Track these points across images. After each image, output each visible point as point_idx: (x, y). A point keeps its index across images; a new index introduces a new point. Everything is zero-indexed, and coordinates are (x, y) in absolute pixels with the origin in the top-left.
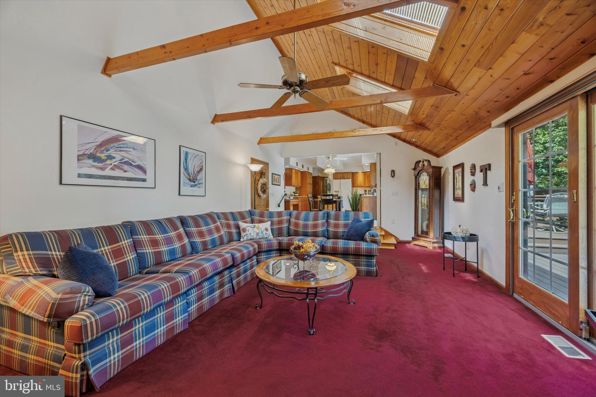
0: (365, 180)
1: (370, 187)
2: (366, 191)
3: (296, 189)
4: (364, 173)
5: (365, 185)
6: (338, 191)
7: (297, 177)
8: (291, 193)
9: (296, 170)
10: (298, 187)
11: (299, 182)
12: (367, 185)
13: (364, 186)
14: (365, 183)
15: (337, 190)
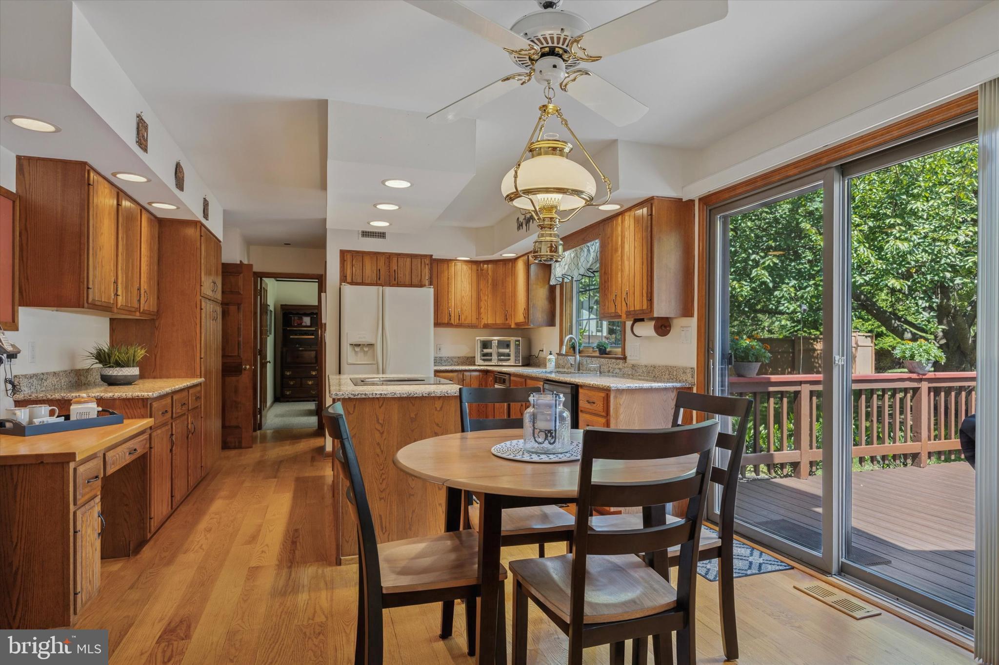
0: (479, 299)
1: (504, 328)
2: (486, 345)
3: (112, 330)
4: (474, 267)
5: (479, 318)
6: (371, 345)
7: (131, 250)
8: (73, 357)
9: (120, 193)
10: (137, 316)
11: (144, 286)
12: (488, 319)
13: (474, 321)
14: (479, 308)
15: (368, 339)
